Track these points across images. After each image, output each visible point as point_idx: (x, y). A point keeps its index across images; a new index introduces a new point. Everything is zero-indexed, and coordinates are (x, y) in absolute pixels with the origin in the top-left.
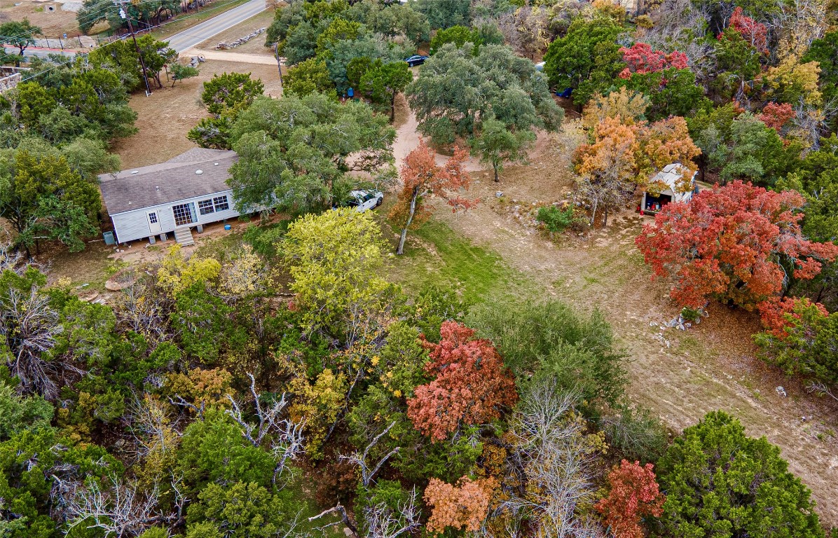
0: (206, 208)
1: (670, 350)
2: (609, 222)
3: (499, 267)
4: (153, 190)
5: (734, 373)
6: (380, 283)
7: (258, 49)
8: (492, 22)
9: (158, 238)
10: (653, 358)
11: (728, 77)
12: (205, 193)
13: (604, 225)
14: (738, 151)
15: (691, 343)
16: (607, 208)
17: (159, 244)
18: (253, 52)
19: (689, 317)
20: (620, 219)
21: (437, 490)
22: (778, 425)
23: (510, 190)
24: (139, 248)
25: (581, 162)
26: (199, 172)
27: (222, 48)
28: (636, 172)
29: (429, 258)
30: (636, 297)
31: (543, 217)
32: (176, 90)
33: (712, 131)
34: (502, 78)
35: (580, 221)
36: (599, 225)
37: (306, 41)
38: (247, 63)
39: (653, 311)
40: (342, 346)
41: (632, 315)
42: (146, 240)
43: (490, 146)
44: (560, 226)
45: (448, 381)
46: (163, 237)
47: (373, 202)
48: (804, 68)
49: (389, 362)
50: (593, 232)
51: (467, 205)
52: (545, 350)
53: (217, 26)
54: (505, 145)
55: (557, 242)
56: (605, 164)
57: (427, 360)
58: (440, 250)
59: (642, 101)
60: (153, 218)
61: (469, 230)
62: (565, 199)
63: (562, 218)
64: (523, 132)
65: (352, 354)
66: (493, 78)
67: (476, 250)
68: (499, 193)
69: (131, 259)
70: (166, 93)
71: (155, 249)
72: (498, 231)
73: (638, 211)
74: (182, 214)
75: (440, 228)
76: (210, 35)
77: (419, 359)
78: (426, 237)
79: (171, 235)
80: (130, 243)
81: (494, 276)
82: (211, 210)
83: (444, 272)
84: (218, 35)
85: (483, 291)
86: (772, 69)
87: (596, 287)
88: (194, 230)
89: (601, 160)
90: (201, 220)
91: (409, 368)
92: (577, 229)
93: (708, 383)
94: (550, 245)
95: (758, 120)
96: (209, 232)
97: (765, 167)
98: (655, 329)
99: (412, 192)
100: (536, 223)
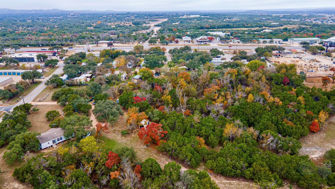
0: (58, 140)
1: (144, 151)
2: (134, 132)
3: (115, 142)
4: (48, 138)
5: (154, 153)
6: (97, 147)
7: (49, 100)
8: (106, 92)
9: (49, 147)
10: (141, 153)
11: (155, 99)
12: (58, 137)
13: (133, 132)
14: (155, 116)
15: (148, 149)
16: (133, 129)
17: (50, 148)
18: (48, 101)
19: (147, 146)
20: (136, 131)
21: (112, 173)
22: (160, 159)
23: (115, 128)
24: (46, 149)
25: (128, 122)
26: (55, 133)
27: (40, 101)
28: (137, 122)
29: (102, 143)
30: (139, 144)
31: (122, 133)
32: (34, 114)
33: (150, 113)
34: (111, 107)
35: (128, 132)
36: (132, 132)
37: (65, 100)
38: (48, 105)
39: (142, 146)
40: (93, 158)
41: (138, 147)
42: (47, 148)
43: (111, 121)
44: (125, 134)
45: (111, 160)
46: (50, 147)
47: (90, 134)
48: (167, 97)
49: (101, 159)
50: (131, 134)
51: (108, 132)
52: (124, 152)
53: (34, 94)
54: (114, 120)
55: (125, 136)
56: (132, 122)
57: (107, 157)
58: (104, 141)
59: (138, 108)
60: (49, 143)
61: (109, 137)
62: (125, 128)
63: (125, 132)
64: (117, 117)
65: (95, 159)
66: (109, 107)
67: (111, 140)
68: (113, 129)
69: (46, 151)
70: (32, 115)
71: (49, 149)
72: (114, 136)
73: (139, 129)
74: (54, 142)
75: (103, 137)
76: (34, 97)
77: (106, 157)
78: (101, 139)
79: (52, 146)
80: (45, 149)
81: (115, 144)
82: (59, 140)
83: (106, 145)
84: (36, 97)
85: (113, 147)
86: (163, 97)
87: (132, 143)
88: (56, 144)
89: (131, 121)
90: (58, 142)
91: (104, 159)
92: (128, 134)
93: (150, 155)
94: (124, 137)
95: (157, 110)
96: (59, 144)
97: (159, 118)
98: (142, 148)
99: (98, 132)
100: (121, 134)
